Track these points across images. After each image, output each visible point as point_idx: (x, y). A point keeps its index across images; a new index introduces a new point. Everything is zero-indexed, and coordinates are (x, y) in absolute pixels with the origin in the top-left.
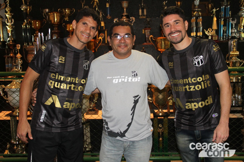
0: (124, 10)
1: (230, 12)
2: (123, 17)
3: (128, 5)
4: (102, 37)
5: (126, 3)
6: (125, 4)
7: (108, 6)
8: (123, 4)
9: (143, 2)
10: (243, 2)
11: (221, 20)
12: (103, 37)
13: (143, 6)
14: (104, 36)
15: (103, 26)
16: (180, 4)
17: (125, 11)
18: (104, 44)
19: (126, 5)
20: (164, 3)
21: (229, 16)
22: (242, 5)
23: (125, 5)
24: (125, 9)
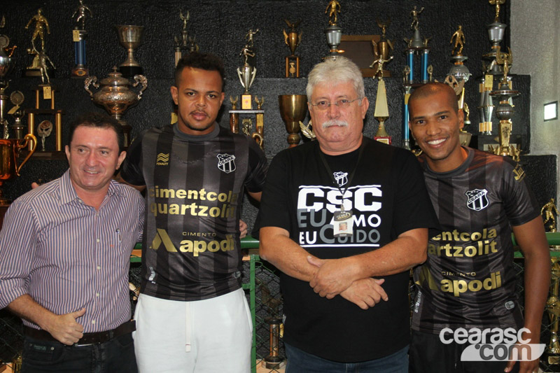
0: (128, 53)
1: (431, 67)
2: (112, 74)
3: (141, 38)
4: (45, 132)
5: (132, 31)
6: (130, 33)
7: (77, 37)
8: (123, 34)
9: (186, 29)
10: (460, 42)
11: (405, 90)
12: (48, 134)
13: (185, 42)
14: (51, 130)
15: (50, 100)
16: (297, 39)
17: (131, 54)
18: (50, 155)
19: (132, 37)
20: (251, 35)
21: (429, 79)
22: (457, 50)
23: (130, 37)
24: (130, 50)
